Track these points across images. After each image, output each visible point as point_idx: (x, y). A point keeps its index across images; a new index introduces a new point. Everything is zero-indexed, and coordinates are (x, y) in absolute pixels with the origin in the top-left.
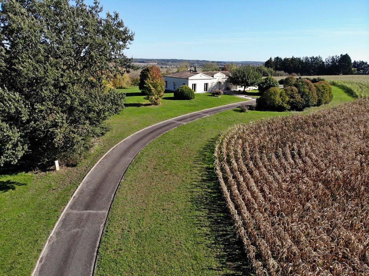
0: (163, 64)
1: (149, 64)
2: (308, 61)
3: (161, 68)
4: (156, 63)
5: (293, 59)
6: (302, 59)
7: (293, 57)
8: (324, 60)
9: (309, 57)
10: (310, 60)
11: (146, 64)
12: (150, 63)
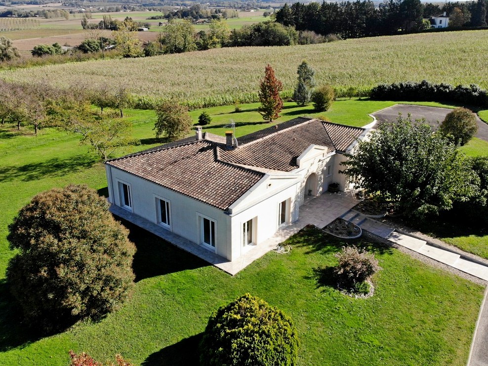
0: (72, 5)
1: (46, 6)
3: (71, 13)
4: (60, 4)
11: (41, 6)
12: (48, 5)
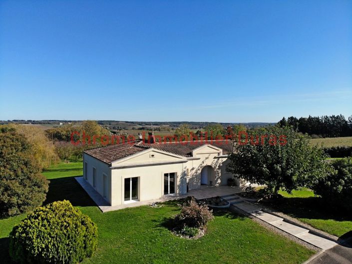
2: (329, 120)
5: (310, 119)
6: (320, 118)
7: (310, 117)
8: (347, 119)
9: (328, 116)
10: (331, 119)
